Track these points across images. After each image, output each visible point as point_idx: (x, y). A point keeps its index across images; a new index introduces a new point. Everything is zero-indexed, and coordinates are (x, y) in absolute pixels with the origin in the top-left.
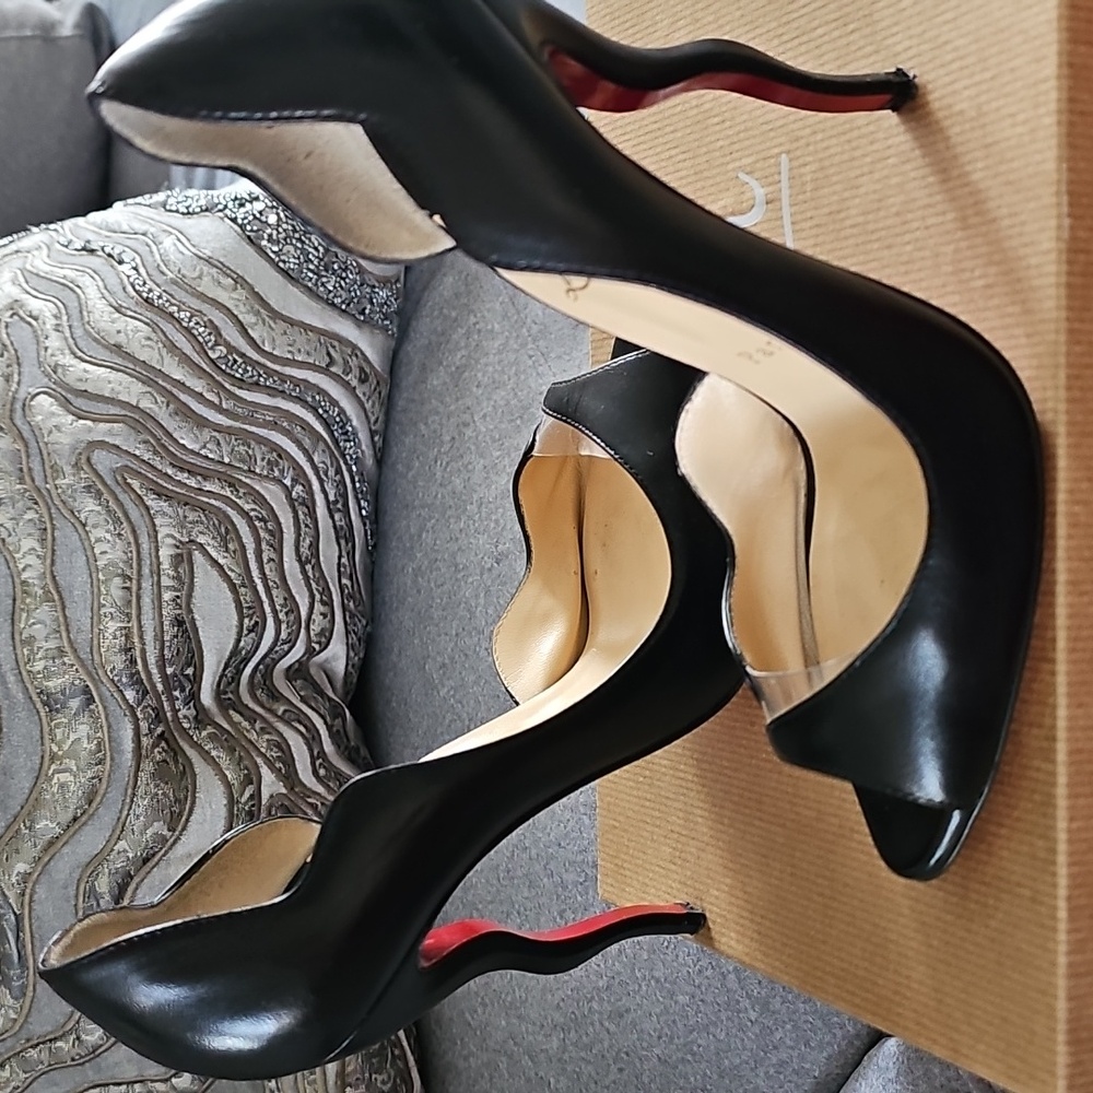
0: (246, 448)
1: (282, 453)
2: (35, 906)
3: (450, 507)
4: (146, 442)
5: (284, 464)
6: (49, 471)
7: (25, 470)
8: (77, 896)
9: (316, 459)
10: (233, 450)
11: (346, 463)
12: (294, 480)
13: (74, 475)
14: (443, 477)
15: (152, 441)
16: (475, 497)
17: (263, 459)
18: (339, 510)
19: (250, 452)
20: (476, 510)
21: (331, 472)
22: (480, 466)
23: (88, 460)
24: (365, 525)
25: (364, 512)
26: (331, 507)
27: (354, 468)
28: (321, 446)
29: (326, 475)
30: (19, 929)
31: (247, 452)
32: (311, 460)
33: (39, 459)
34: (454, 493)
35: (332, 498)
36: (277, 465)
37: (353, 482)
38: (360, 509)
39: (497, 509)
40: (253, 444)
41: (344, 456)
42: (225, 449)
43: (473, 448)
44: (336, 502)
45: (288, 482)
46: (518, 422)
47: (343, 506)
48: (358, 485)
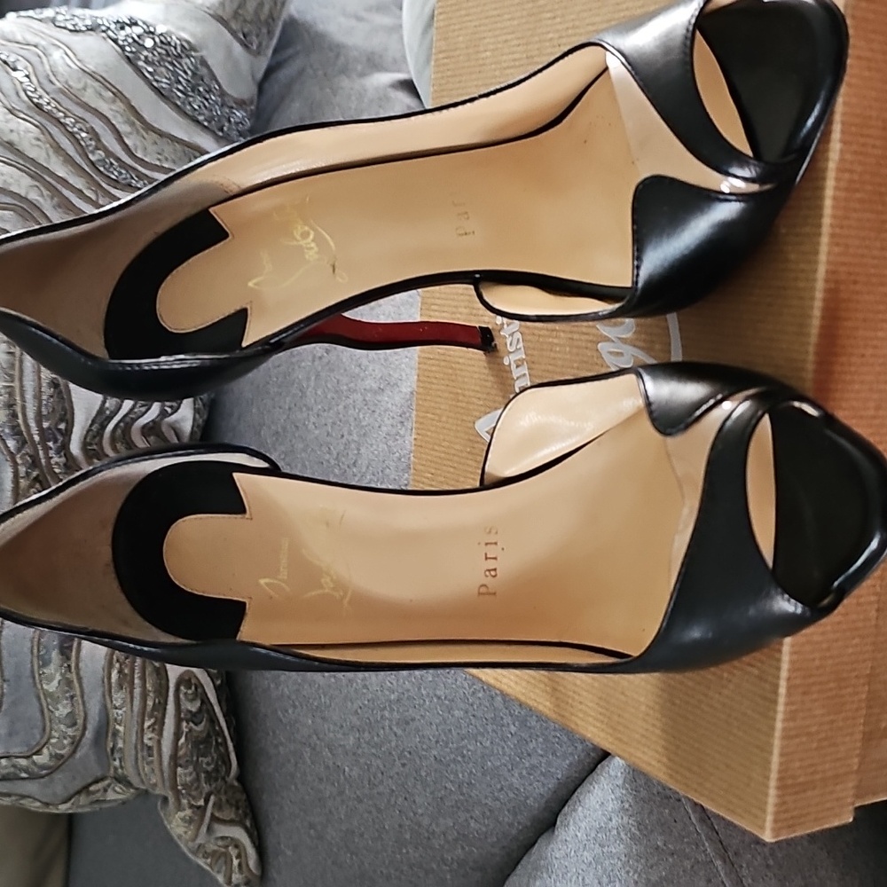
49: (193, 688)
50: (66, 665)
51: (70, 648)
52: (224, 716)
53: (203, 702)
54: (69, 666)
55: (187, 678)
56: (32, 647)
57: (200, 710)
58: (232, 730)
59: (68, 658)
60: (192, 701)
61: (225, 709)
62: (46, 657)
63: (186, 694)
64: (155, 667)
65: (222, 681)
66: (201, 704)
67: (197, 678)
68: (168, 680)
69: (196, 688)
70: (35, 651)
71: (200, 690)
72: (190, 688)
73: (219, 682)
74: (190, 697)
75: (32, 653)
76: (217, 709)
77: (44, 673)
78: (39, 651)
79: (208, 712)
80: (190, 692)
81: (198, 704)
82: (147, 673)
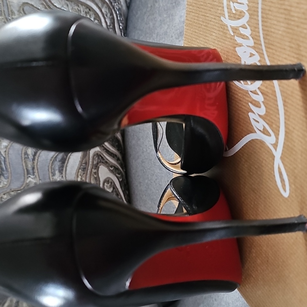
0: (78, 7)
1: (90, 8)
2: (9, 155)
3: (148, 33)
4: (42, 4)
5: (91, 13)
6: (10, 13)
7: (3, 11)
8: (22, 154)
9: (103, 10)
10: (73, 8)
11: (115, 10)
12: (95, 19)
13: (18, 15)
14: (147, 20)
15: (45, 4)
16: (156, 32)
17: (83, 11)
18: (111, 28)
19: (79, 9)
20: (156, 37)
21: (109, 15)
22: (159, 20)
23: (23, 10)
24: (121, 31)
25: (121, 27)
26: (109, 27)
27: (118, 12)
28: (105, 5)
29: (107, 16)
30: (5, 161)
31: (78, 9)
32: (101, 11)
33: (7, 7)
34: (150, 28)
35: (108, 24)
36: (88, 13)
37: (117, 17)
38: (120, 26)
39: (162, 38)
40: (80, 5)
41: (114, 8)
42: (70, 7)
43: (157, 11)
44: (110, 26)
45: (92, 19)
46: (174, 4)
47: (113, 26)
48: (119, 18)
49: (110, 183)
50: (61, 176)
51: (62, 170)
52: (123, 192)
53: (114, 188)
54: (62, 176)
55: (107, 180)
56: (49, 169)
57: (112, 192)
58: (126, 197)
59: (62, 174)
60: (109, 188)
61: (123, 189)
62: (54, 173)
63: (107, 186)
64: (95, 177)
65: (122, 179)
66: (113, 189)
67: (112, 179)
68: (100, 181)
69: (111, 184)
70: (50, 170)
71: (113, 184)
72: (109, 184)
73: (121, 180)
74: (109, 187)
75: (49, 170)
76: (120, 190)
77: (53, 178)
78: (51, 170)
79: (116, 191)
80: (108, 185)
81: (112, 189)
82: (92, 179)
